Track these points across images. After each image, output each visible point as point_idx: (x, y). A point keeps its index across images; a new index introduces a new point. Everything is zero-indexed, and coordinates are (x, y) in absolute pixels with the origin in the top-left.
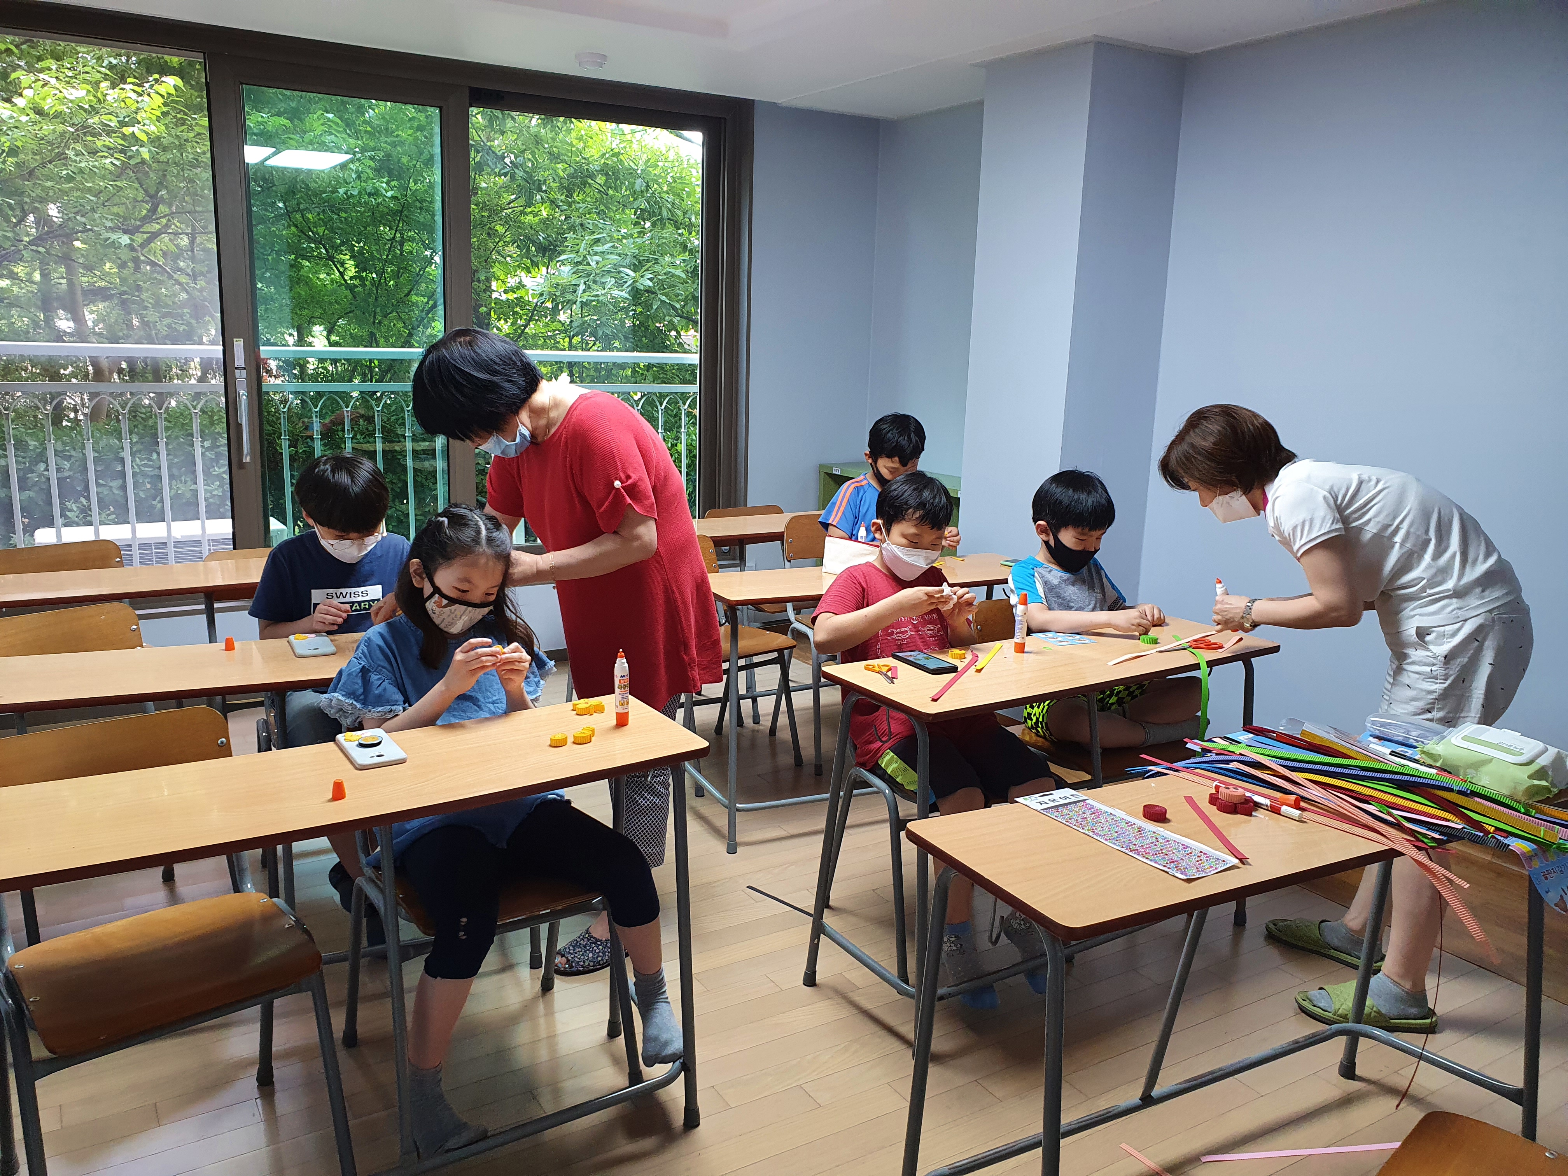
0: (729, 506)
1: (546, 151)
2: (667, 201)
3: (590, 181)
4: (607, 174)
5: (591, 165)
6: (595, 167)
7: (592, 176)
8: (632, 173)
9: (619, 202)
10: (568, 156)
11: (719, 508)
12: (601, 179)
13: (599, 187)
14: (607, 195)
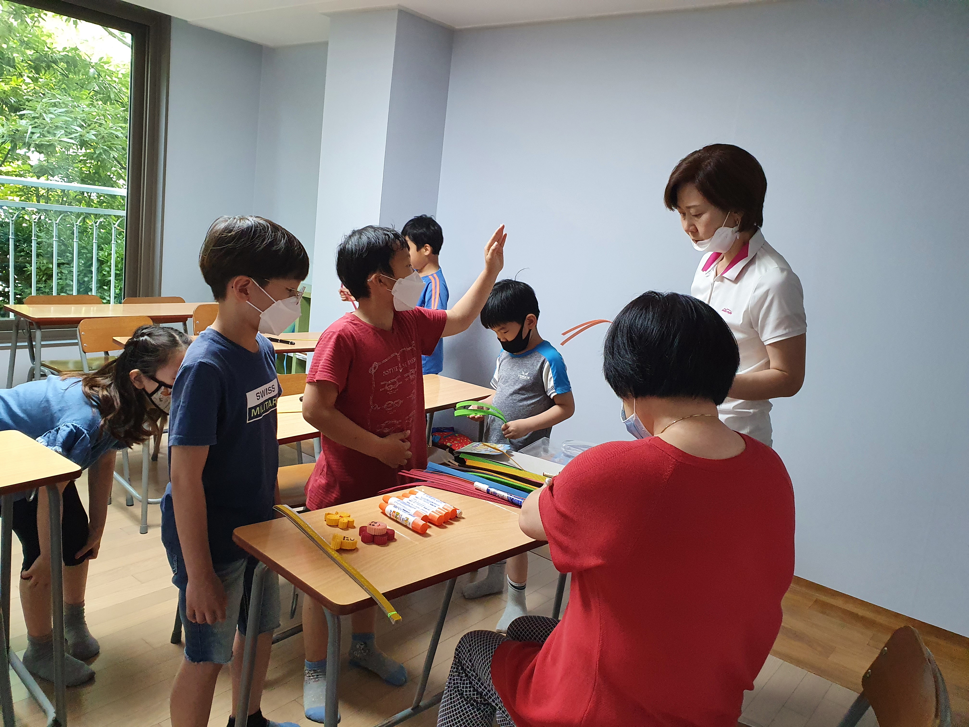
0: (147, 296)
1: (18, 38)
2: (115, 88)
3: (53, 65)
4: (67, 63)
5: (54, 54)
6: (57, 56)
7: (55, 62)
8: (89, 65)
9: (77, 84)
10: (35, 45)
11: (139, 297)
12: (63, 65)
13: (62, 72)
14: (68, 77)
